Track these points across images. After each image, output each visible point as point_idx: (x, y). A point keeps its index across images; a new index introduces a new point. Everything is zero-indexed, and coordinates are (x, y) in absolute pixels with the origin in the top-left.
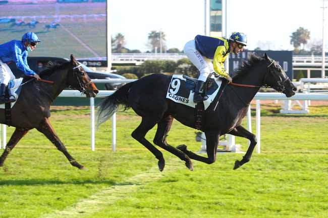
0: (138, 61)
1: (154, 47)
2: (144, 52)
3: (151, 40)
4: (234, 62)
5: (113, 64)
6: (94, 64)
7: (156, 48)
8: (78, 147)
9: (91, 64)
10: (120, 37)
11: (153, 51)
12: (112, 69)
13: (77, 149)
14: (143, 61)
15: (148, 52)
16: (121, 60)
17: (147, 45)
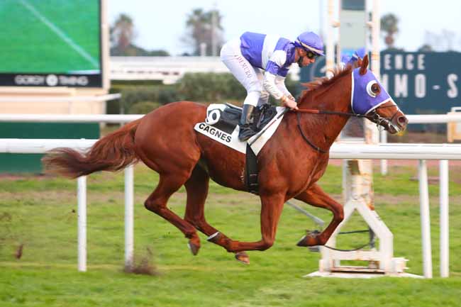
0: (166, 74)
1: (198, 44)
2: (178, 55)
3: (190, 29)
4: (397, 77)
5: (113, 82)
6: (73, 80)
7: (203, 46)
8: (51, 264)
9: (65, 80)
10: (125, 21)
11: (198, 53)
12: (111, 91)
13: (48, 268)
14: (176, 74)
15: (186, 55)
16: (130, 72)
17: (183, 40)
